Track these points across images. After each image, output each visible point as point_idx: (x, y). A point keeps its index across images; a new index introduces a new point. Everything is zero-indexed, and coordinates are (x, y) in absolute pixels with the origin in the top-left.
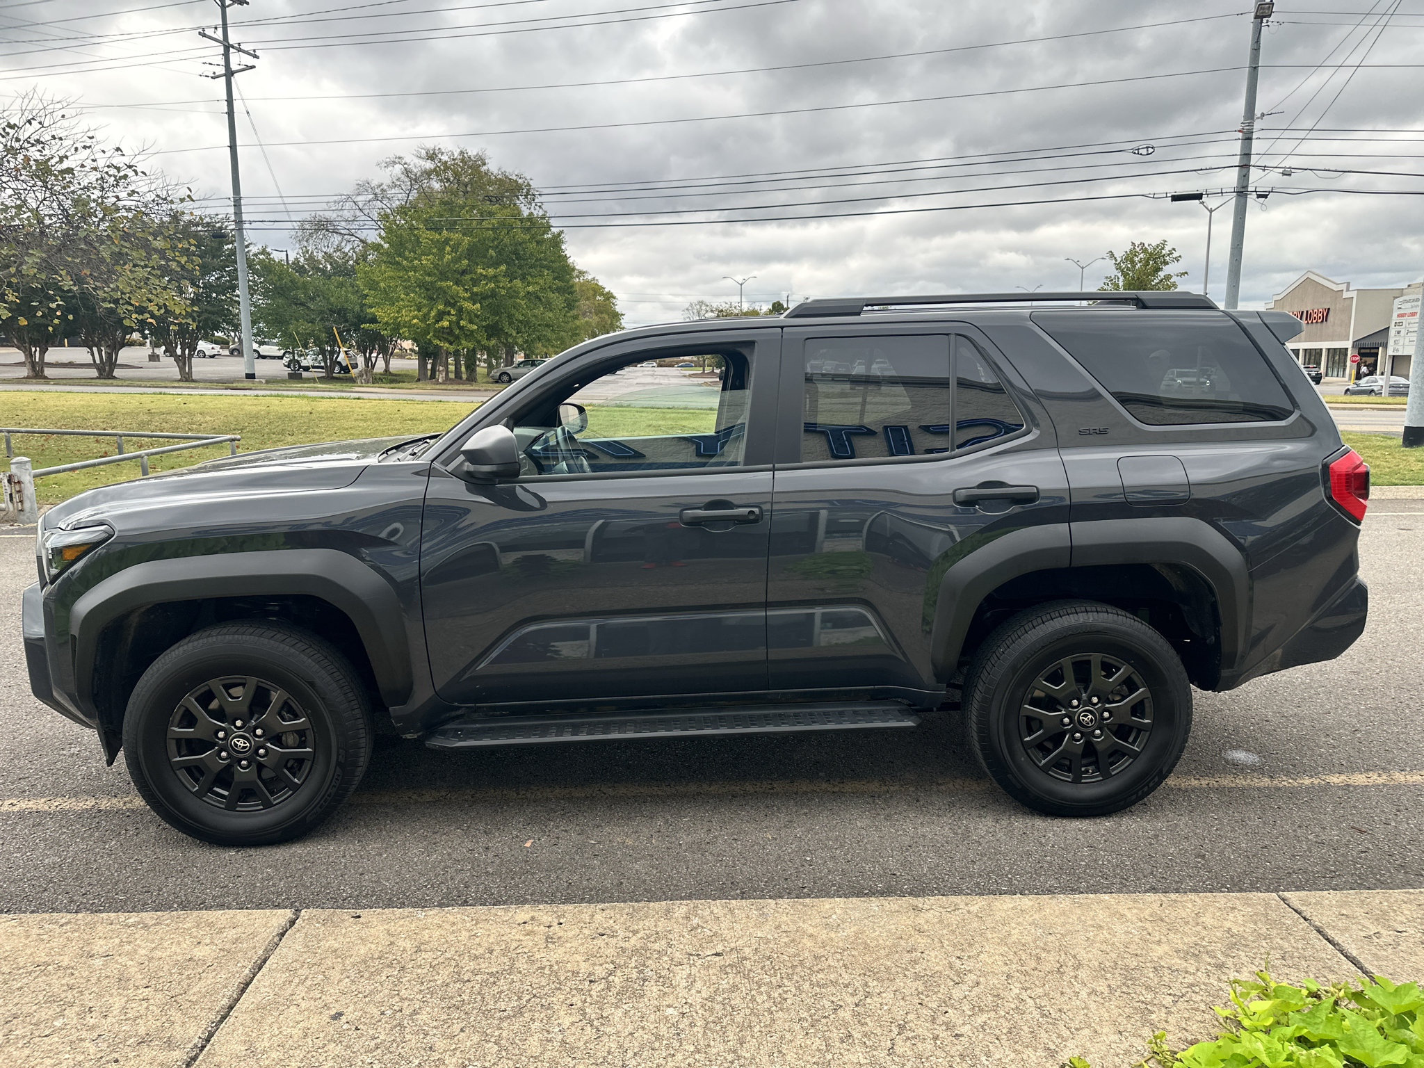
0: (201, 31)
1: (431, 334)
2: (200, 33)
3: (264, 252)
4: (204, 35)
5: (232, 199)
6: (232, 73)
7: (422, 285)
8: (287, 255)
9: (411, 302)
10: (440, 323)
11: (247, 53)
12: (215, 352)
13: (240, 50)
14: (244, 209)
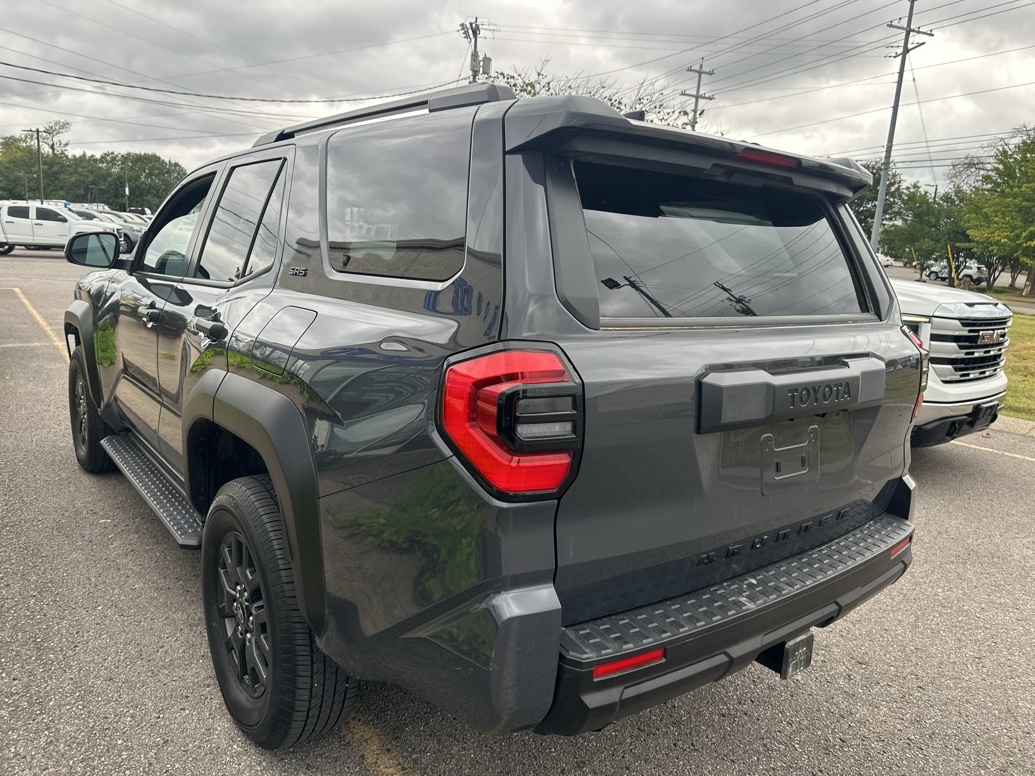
0: (889, 23)
1: (1019, 253)
2: (888, 25)
3: (915, 186)
4: (891, 26)
5: (886, 147)
6: (908, 51)
7: (1020, 209)
8: (936, 189)
9: (1006, 224)
10: (1029, 243)
11: (925, 33)
12: (888, 263)
13: (919, 32)
14: (893, 153)
